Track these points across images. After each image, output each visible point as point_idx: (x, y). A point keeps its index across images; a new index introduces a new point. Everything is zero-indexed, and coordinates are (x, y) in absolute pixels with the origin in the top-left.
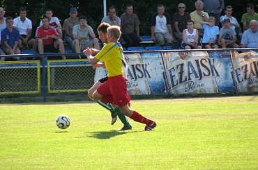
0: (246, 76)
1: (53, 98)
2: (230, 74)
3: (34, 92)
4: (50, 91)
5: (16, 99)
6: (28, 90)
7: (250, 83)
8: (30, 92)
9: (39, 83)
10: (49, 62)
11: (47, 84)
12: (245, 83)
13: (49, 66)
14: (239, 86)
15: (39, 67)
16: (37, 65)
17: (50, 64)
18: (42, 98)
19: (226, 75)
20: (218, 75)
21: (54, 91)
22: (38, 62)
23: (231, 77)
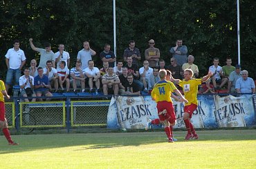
0: (225, 115)
1: (75, 130)
2: (213, 113)
3: (61, 126)
4: (73, 125)
5: (46, 131)
6: (55, 124)
7: (228, 120)
8: (58, 126)
9: (64, 119)
10: (72, 102)
11: (70, 119)
12: (225, 120)
13: (72, 106)
14: (220, 123)
15: (64, 106)
16: (63, 104)
17: (73, 104)
18: (66, 130)
19: (210, 115)
20: (204, 114)
21: (76, 125)
22: (64, 102)
23: (214, 116)
